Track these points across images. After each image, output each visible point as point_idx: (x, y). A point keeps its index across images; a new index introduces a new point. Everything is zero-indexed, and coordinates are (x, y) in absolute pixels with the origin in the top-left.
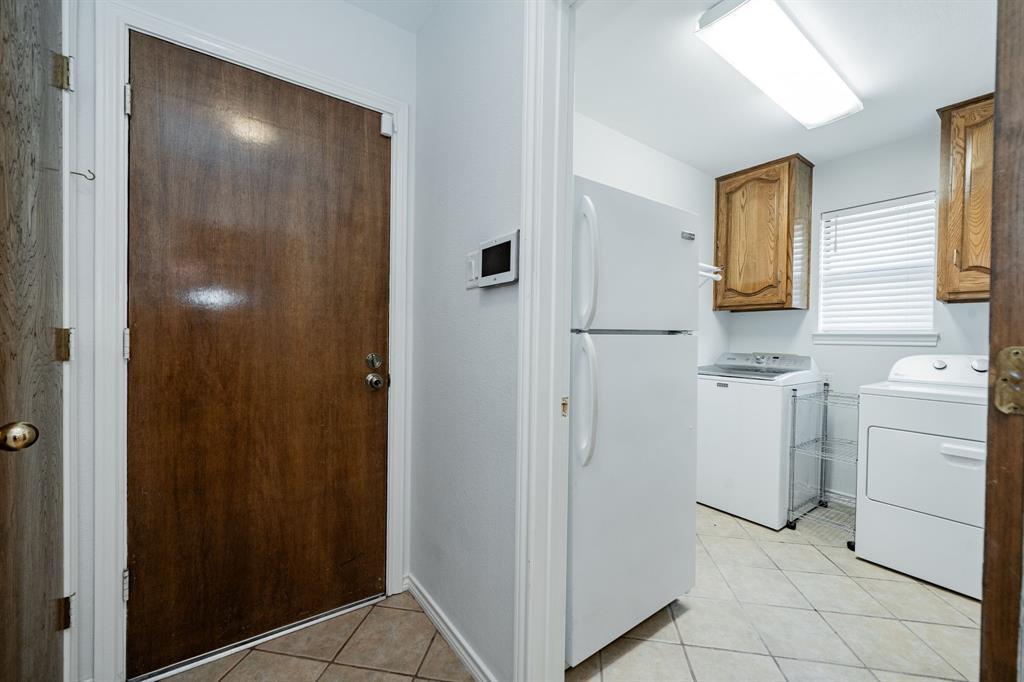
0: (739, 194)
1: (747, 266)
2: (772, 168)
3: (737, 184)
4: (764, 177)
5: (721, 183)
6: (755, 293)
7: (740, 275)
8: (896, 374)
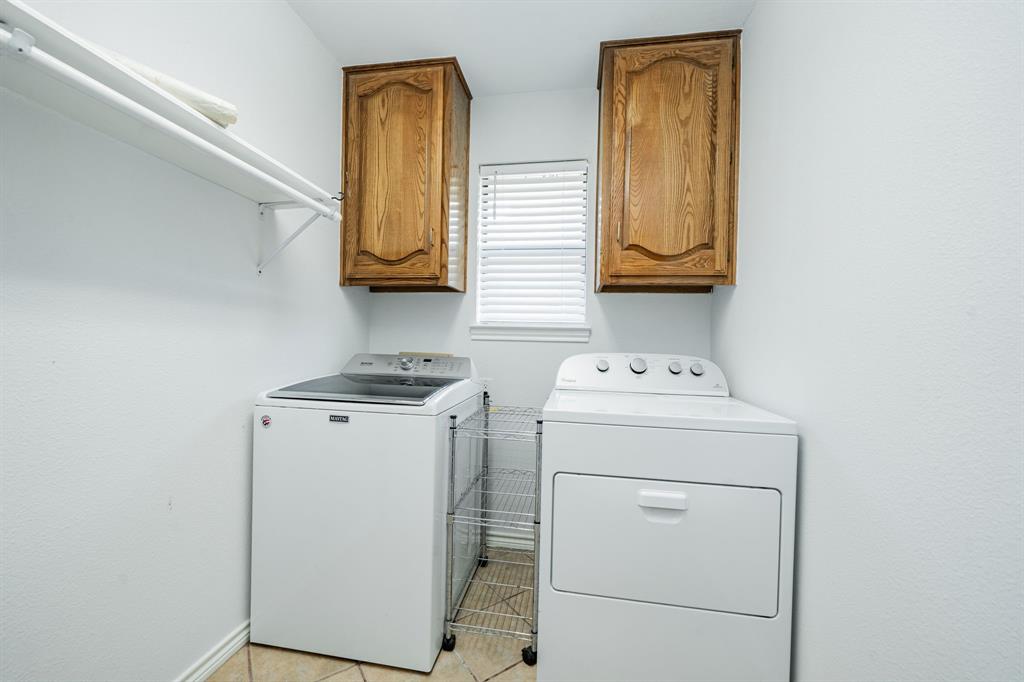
0: (377, 101)
1: (389, 217)
2: (423, 70)
3: (375, 85)
4: (411, 81)
5: (352, 77)
6: (401, 261)
7: (379, 229)
8: (563, 380)
